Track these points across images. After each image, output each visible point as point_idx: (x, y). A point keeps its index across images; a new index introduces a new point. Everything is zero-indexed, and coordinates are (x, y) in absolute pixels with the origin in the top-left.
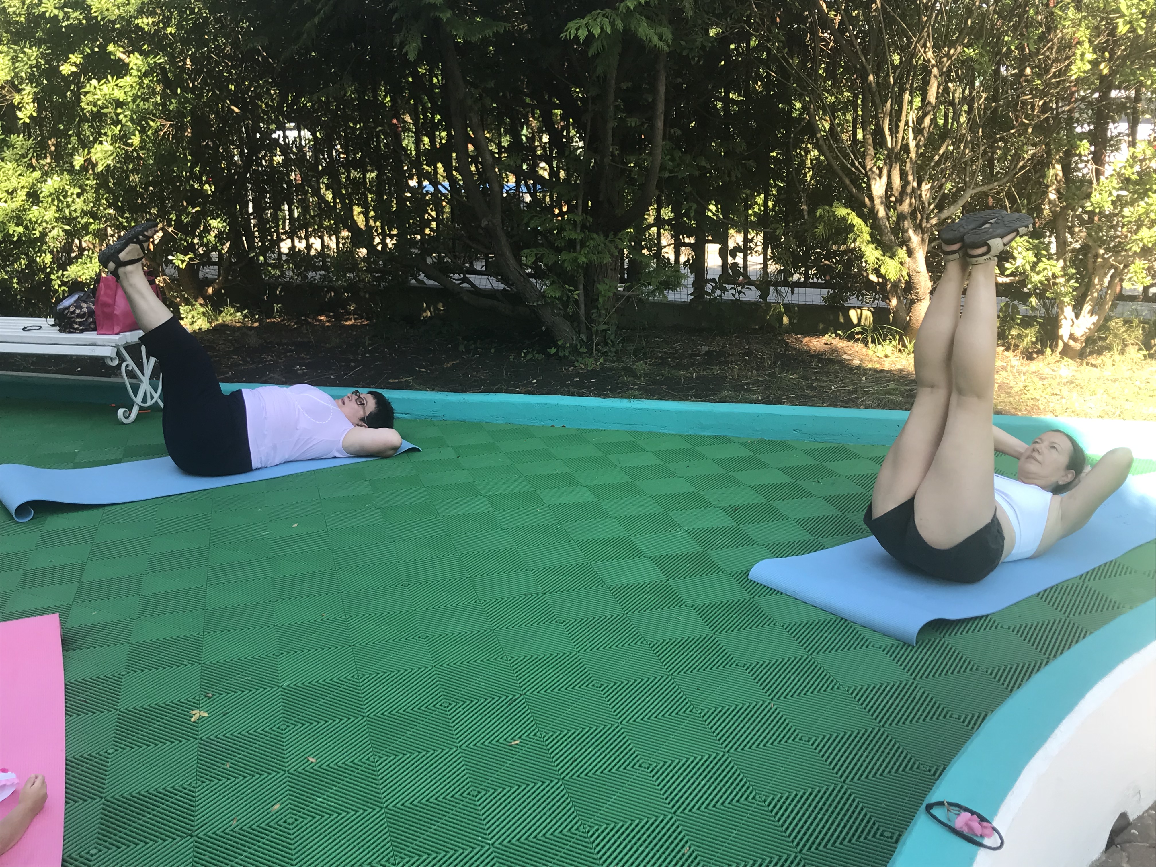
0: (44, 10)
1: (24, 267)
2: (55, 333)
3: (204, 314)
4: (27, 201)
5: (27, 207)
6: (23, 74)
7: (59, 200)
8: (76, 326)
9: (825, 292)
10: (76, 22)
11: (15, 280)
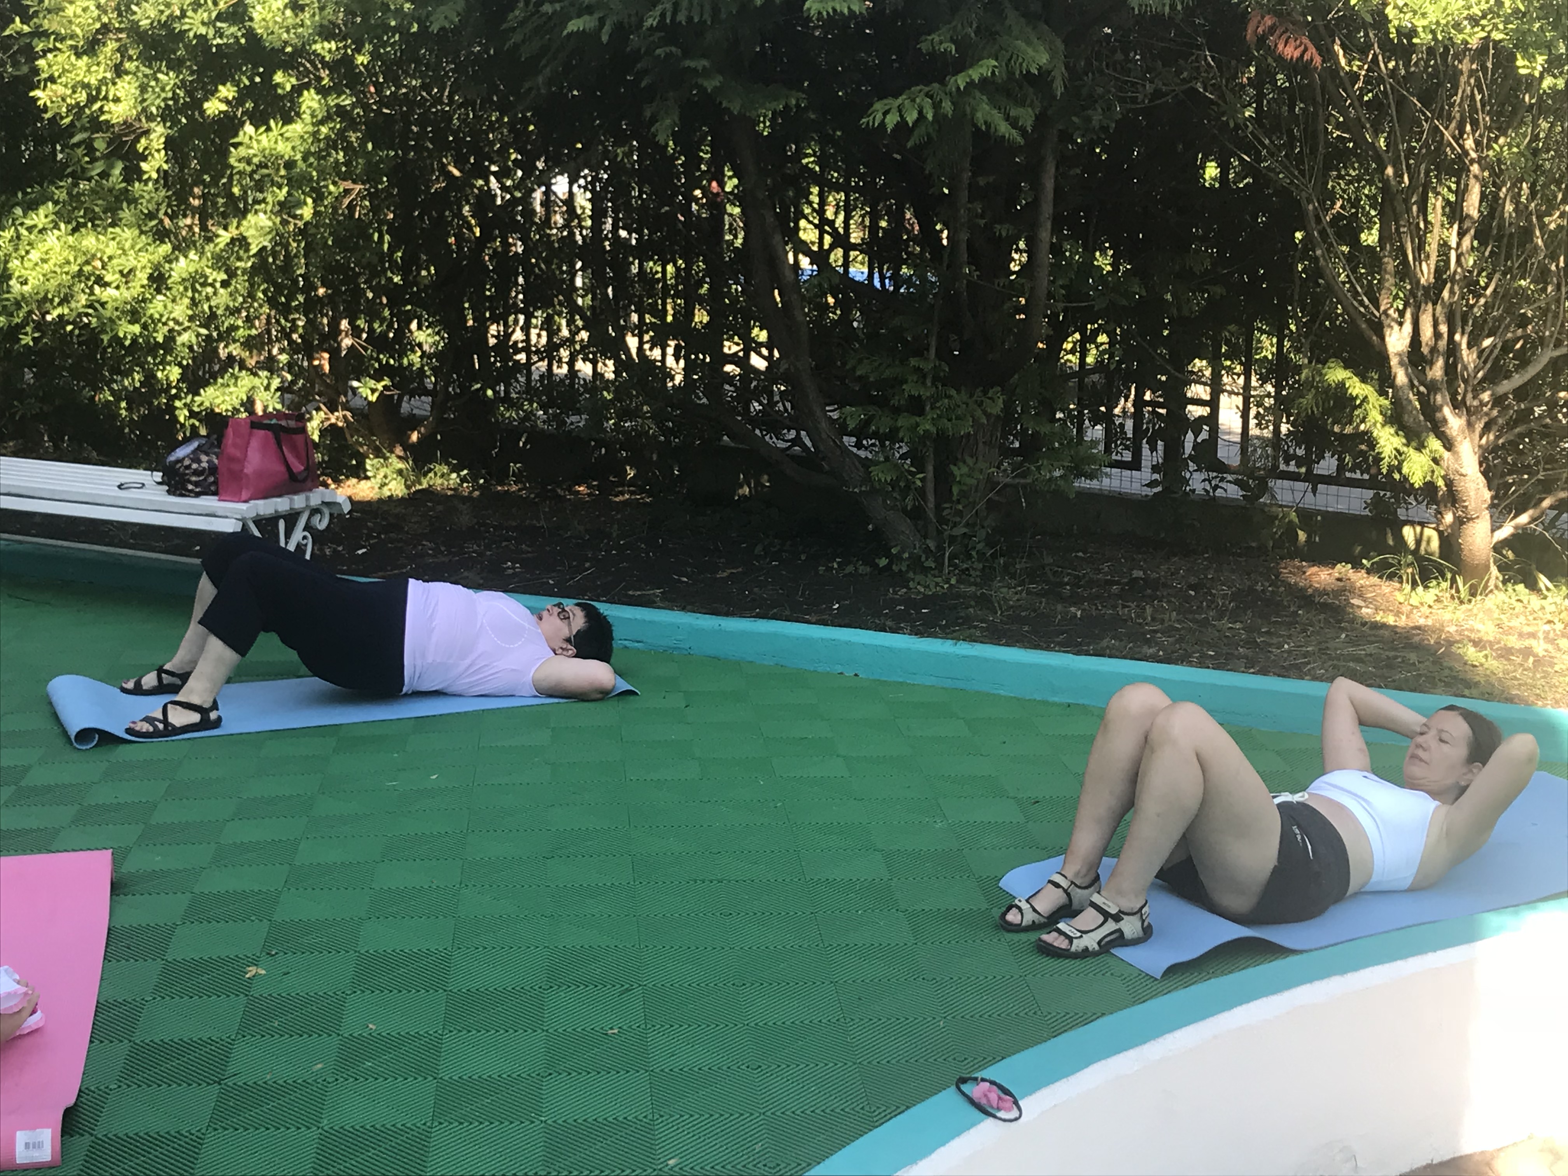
0: (186, 27)
1: (138, 385)
2: (160, 495)
3: (400, 472)
4: (150, 287)
5: (148, 296)
6: (154, 110)
7: (194, 290)
8: (190, 487)
9: (1370, 494)
10: (232, 41)
11: (123, 404)
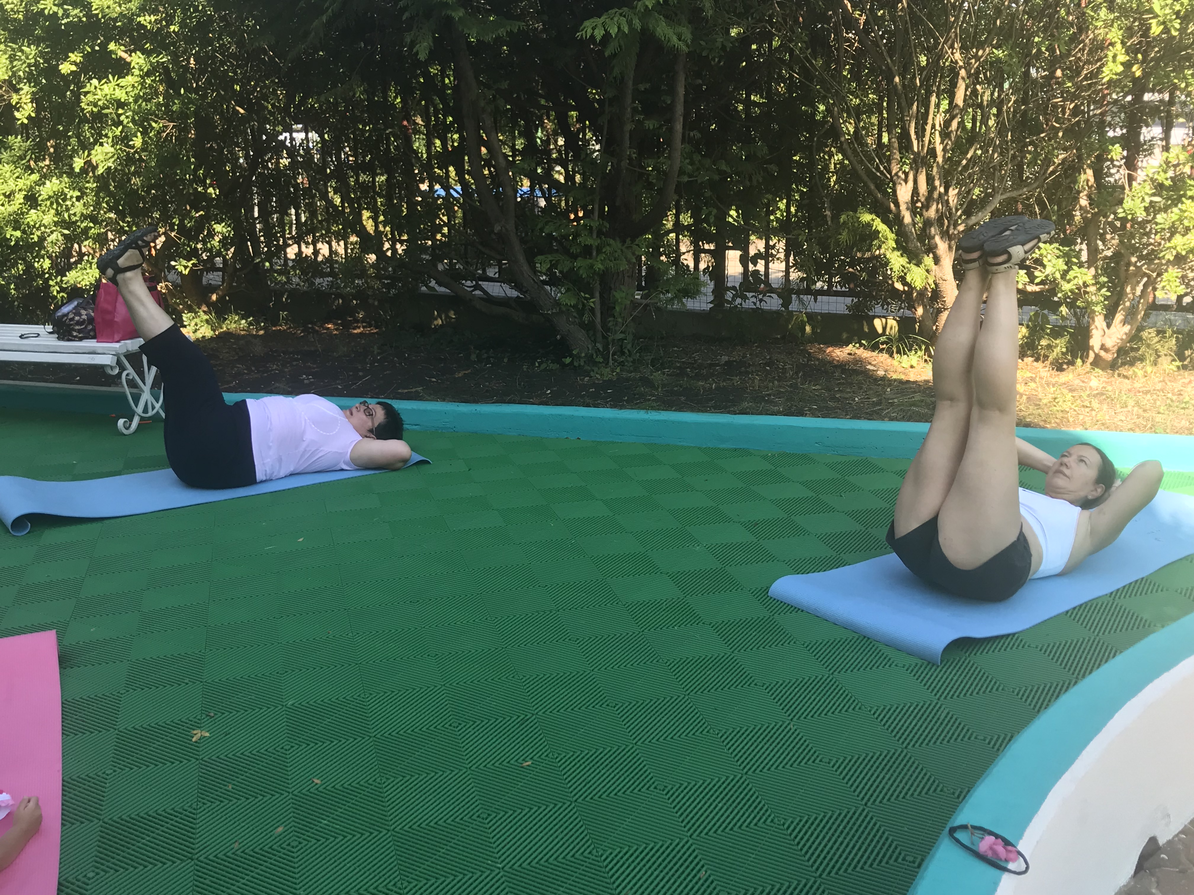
0: (43, 7)
1: (21, 272)
2: (53, 341)
3: (207, 321)
4: (25, 204)
5: (25, 210)
6: (21, 73)
7: (58, 204)
8: (75, 334)
9: (848, 300)
10: (76, 20)
11: (12, 286)
